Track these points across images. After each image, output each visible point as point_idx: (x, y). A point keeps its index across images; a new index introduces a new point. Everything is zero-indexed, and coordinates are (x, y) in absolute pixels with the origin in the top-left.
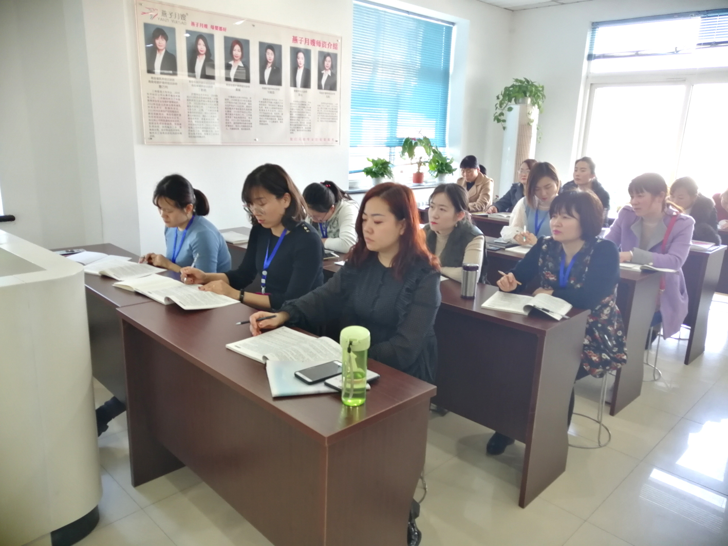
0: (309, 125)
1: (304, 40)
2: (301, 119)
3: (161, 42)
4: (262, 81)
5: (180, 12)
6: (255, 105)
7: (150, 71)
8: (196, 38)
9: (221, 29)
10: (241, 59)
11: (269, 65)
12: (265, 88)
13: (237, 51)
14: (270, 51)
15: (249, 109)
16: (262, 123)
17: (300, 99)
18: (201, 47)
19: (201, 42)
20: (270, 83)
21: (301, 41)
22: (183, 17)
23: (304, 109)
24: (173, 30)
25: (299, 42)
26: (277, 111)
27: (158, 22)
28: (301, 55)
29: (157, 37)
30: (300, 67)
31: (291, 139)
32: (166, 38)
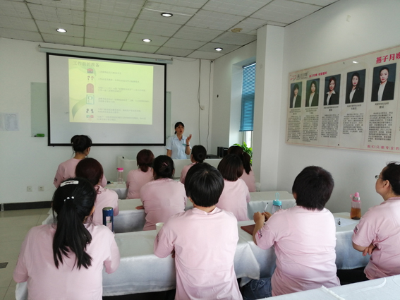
0: (389, 134)
1: (389, 57)
2: (380, 129)
3: (296, 91)
4: (347, 101)
5: (304, 72)
6: (341, 119)
7: (291, 106)
8: (310, 83)
9: (324, 73)
10: (334, 89)
11: (354, 88)
12: (349, 106)
13: (332, 85)
14: (355, 77)
15: (337, 122)
16: (345, 132)
17: (381, 110)
18: (313, 88)
19: (313, 85)
20: (354, 101)
21: (385, 59)
22: (306, 74)
23: (384, 120)
24: (301, 83)
25: (382, 61)
26: (358, 122)
27: (296, 81)
28: (385, 72)
29: (294, 89)
30: (382, 82)
31: (369, 146)
32: (298, 89)
